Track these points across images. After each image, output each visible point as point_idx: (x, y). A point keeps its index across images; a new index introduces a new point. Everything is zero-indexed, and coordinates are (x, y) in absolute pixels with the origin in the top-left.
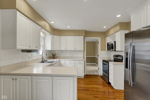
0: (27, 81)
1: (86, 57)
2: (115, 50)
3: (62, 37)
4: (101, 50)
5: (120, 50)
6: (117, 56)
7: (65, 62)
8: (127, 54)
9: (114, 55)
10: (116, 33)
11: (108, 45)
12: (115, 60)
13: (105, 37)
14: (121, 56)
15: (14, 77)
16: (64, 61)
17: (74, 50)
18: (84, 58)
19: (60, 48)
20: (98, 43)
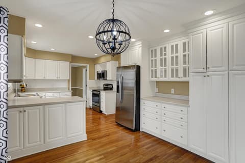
0: (38, 110)
1: (72, 88)
2: (106, 79)
4: (90, 79)
5: (110, 79)
6: (107, 85)
7: (45, 96)
8: (118, 82)
9: (103, 84)
10: (107, 63)
11: (98, 74)
12: (105, 89)
13: (95, 65)
14: (111, 85)
15: (21, 109)
16: (44, 94)
17: (56, 78)
18: (69, 89)
19: (35, 76)
20: (86, 70)
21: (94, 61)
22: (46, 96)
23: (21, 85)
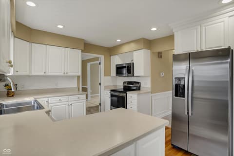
1: (82, 87)
2: (133, 76)
3: (33, 44)
4: (105, 76)
6: (131, 83)
7: (48, 102)
10: (134, 52)
11: (118, 68)
13: (110, 56)
14: (139, 83)
16: (46, 99)
18: (79, 90)
19: (30, 71)
20: (100, 64)
21: (111, 51)
22: (50, 101)
23: (6, 85)
